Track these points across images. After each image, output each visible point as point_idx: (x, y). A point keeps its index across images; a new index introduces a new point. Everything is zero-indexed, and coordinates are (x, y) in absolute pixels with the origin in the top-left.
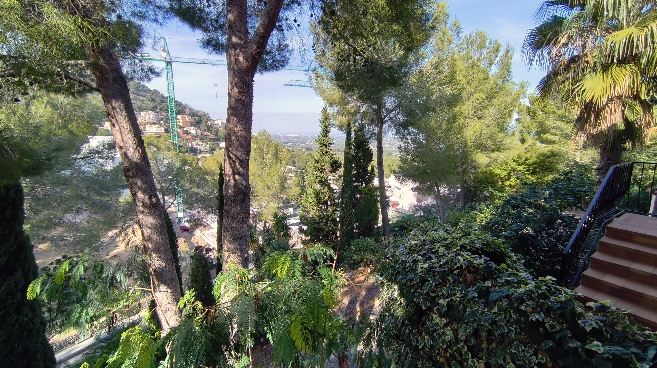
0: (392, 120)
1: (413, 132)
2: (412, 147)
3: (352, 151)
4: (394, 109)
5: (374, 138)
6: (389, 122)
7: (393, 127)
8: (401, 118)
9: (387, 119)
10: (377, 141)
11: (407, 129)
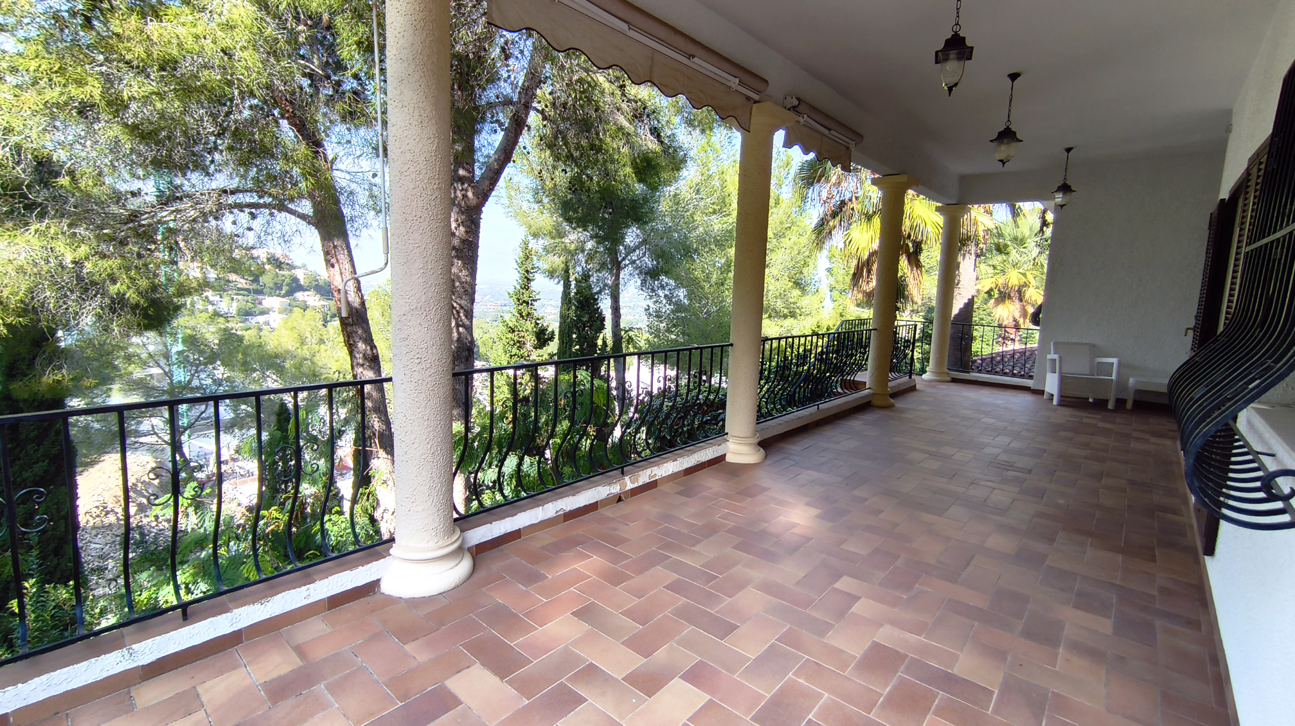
0: (635, 266)
1: (667, 284)
2: (667, 308)
3: (572, 314)
4: (637, 247)
5: (607, 291)
6: (630, 268)
7: (636, 276)
8: (648, 262)
9: (627, 262)
10: (611, 297)
11: (658, 279)
